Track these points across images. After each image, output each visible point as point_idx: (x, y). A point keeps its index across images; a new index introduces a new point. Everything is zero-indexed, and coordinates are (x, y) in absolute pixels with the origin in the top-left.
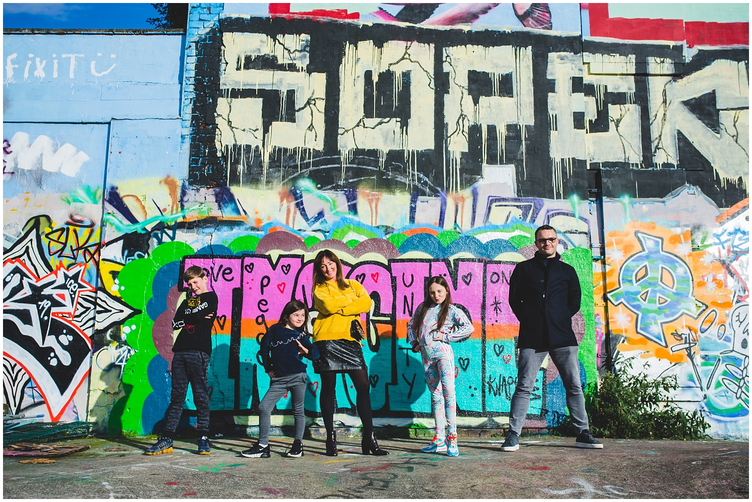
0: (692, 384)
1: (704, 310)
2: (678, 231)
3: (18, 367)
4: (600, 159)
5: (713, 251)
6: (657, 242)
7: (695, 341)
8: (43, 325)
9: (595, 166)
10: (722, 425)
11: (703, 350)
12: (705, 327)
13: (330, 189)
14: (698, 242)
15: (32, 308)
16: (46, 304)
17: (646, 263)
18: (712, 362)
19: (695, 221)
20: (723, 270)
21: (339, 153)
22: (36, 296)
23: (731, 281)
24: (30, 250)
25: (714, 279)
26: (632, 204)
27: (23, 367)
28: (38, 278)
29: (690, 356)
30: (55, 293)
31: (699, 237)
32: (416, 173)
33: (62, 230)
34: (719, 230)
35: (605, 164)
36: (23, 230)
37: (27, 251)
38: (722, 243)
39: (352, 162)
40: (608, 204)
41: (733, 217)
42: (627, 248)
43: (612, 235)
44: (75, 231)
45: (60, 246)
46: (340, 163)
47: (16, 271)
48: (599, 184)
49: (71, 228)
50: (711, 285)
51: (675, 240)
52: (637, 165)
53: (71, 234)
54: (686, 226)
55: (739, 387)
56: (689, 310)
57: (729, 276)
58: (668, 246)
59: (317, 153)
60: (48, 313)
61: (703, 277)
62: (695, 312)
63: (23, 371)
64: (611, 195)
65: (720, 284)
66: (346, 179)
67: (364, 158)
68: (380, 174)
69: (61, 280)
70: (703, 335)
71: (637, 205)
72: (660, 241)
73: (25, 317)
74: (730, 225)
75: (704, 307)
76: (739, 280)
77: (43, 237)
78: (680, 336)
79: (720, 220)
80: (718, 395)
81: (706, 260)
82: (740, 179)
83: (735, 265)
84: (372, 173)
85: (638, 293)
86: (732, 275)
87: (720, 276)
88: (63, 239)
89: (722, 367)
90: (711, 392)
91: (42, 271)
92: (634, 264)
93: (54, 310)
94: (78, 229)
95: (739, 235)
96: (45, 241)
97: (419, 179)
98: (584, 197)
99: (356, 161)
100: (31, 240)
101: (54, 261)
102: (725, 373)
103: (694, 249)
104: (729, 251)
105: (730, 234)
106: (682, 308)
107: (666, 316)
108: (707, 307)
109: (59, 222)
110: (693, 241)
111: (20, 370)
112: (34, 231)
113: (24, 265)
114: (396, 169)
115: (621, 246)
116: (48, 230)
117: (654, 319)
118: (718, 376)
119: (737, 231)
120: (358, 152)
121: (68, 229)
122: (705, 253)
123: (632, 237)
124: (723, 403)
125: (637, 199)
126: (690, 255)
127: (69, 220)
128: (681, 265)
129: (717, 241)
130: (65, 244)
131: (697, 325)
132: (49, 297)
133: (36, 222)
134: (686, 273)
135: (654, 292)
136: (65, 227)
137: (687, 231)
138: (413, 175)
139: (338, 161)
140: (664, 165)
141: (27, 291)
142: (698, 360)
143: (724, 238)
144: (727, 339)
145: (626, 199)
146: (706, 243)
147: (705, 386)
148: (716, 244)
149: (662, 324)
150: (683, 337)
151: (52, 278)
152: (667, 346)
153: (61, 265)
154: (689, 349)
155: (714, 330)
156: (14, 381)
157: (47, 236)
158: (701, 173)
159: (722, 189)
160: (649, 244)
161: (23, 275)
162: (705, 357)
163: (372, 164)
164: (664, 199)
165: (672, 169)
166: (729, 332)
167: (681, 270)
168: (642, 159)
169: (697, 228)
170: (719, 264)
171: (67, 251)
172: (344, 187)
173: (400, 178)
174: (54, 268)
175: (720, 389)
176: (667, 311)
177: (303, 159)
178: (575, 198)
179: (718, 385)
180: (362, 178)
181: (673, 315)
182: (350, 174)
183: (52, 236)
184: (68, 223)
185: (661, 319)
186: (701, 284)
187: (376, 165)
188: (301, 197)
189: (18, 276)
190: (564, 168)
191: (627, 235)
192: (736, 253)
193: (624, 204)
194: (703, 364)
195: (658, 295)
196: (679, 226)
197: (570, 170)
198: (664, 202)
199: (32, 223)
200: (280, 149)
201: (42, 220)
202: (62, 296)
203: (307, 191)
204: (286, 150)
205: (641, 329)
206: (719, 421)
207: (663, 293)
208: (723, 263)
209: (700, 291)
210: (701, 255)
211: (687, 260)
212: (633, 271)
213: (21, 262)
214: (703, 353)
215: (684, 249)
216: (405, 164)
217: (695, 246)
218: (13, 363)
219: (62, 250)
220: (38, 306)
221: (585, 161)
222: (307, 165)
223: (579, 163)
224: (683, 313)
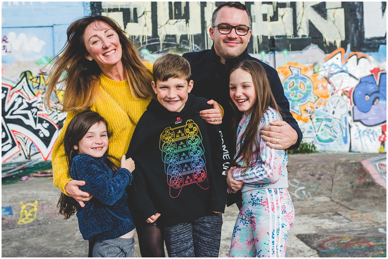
0: (311, 130)
1: (317, 100)
2: (307, 65)
3: (26, 138)
4: (274, 34)
5: (323, 73)
6: (298, 71)
7: (313, 113)
8: (35, 119)
9: (272, 38)
10: (323, 146)
11: (317, 116)
12: (317, 106)
13: (156, 53)
14: (316, 70)
15: (29, 112)
16: (35, 110)
17: (294, 80)
18: (319, 121)
19: (315, 61)
20: (326, 81)
21: (158, 37)
22: (30, 107)
23: (329, 86)
24: (24, 87)
25: (322, 86)
26: (288, 54)
27: (29, 138)
28: (30, 99)
29: (311, 119)
30: (38, 106)
31: (316, 67)
32: (193, 44)
33: (37, 77)
34: (325, 64)
35: (277, 36)
36: (20, 77)
37: (23, 87)
38: (326, 70)
39: (165, 41)
40: (277, 54)
41: (331, 58)
42: (286, 74)
43: (279, 68)
44: (43, 78)
45: (38, 85)
46: (159, 41)
47: (19, 96)
48: (274, 46)
49: (41, 76)
50: (321, 89)
51: (306, 69)
52: (290, 36)
53: (42, 79)
54: (311, 63)
55: (331, 131)
56: (311, 99)
57: (328, 84)
58: (303, 72)
59: (149, 38)
60: (36, 114)
61: (317, 85)
62: (313, 100)
63: (29, 140)
64: (279, 50)
65: (325, 88)
66: (163, 49)
67: (170, 39)
68: (178, 46)
69: (40, 100)
70: (316, 110)
71: (290, 55)
72: (299, 70)
73: (26, 116)
74: (330, 62)
75: (317, 98)
76: (333, 86)
77: (29, 81)
78: (307, 111)
79: (326, 60)
80: (322, 134)
81: (319, 77)
82: (335, 41)
83: (331, 79)
84: (174, 45)
85: (290, 93)
86: (330, 83)
87: (325, 85)
88: (38, 81)
89: (324, 123)
90: (319, 133)
91: (31, 96)
92: (289, 81)
93: (39, 113)
94: (45, 76)
95: (333, 66)
96: (30, 83)
97: (195, 47)
98: (267, 52)
99: (167, 40)
100: (24, 83)
101: (35, 91)
102: (325, 125)
103: (314, 73)
104: (329, 73)
105: (330, 66)
106: (308, 99)
107: (302, 102)
108: (319, 98)
109: (35, 74)
110: (314, 70)
111: (27, 140)
112: (25, 78)
113: (22, 94)
114: (185, 43)
115: (283, 73)
116: (31, 77)
117: (297, 104)
118: (322, 127)
119: (332, 64)
120: (167, 36)
121: (40, 77)
122: (318, 75)
123: (288, 69)
124: (324, 138)
125: (290, 52)
126: (312, 76)
128: (308, 80)
129: (324, 69)
130: (39, 84)
131: (315, 106)
132: (36, 108)
133: (25, 74)
134: (310, 83)
135: (297, 93)
136: (38, 75)
137: (311, 66)
138: (192, 46)
140: (303, 36)
141: (25, 106)
142: (314, 120)
143: (327, 68)
144: (327, 111)
145: (285, 52)
146: (320, 70)
147: (317, 130)
148: (323, 70)
149: (300, 106)
151: (36, 99)
152: (301, 115)
153: (39, 93)
154: (310, 116)
155: (321, 107)
156: (26, 144)
157: (31, 80)
158: (319, 39)
159: (327, 46)
160: (295, 72)
161: (23, 98)
162: (317, 119)
163: (174, 41)
164: (302, 51)
165: (305, 38)
166: (327, 108)
167: (308, 83)
168: (293, 33)
169: (315, 64)
170: (324, 79)
171: (41, 87)
172: (162, 52)
173: (186, 47)
174: (36, 94)
175: (323, 132)
176: (302, 100)
177: (143, 40)
178: (263, 53)
179: (322, 130)
180: (170, 48)
181: (304, 102)
182: (164, 46)
183: (33, 80)
184: (40, 74)
185: (299, 104)
186: (317, 88)
188: (143, 57)
189: (20, 99)
190: (258, 40)
191: (285, 68)
192: (332, 74)
193: (284, 54)
194: (317, 122)
195: (298, 94)
196: (307, 63)
197: (261, 40)
198: (301, 53)
199: (23, 75)
200: (132, 36)
201: (28, 73)
202: (42, 107)
203: (146, 55)
204: (135, 37)
206: (322, 145)
207: (300, 92)
208: (326, 78)
209: (316, 91)
210: (317, 76)
211: (311, 78)
212: (288, 84)
213: (21, 92)
214: (317, 117)
215: (310, 73)
216: (188, 41)
218: (24, 137)
220: (31, 111)
221: (267, 37)
222: (145, 43)
223: (265, 37)
224: (309, 101)
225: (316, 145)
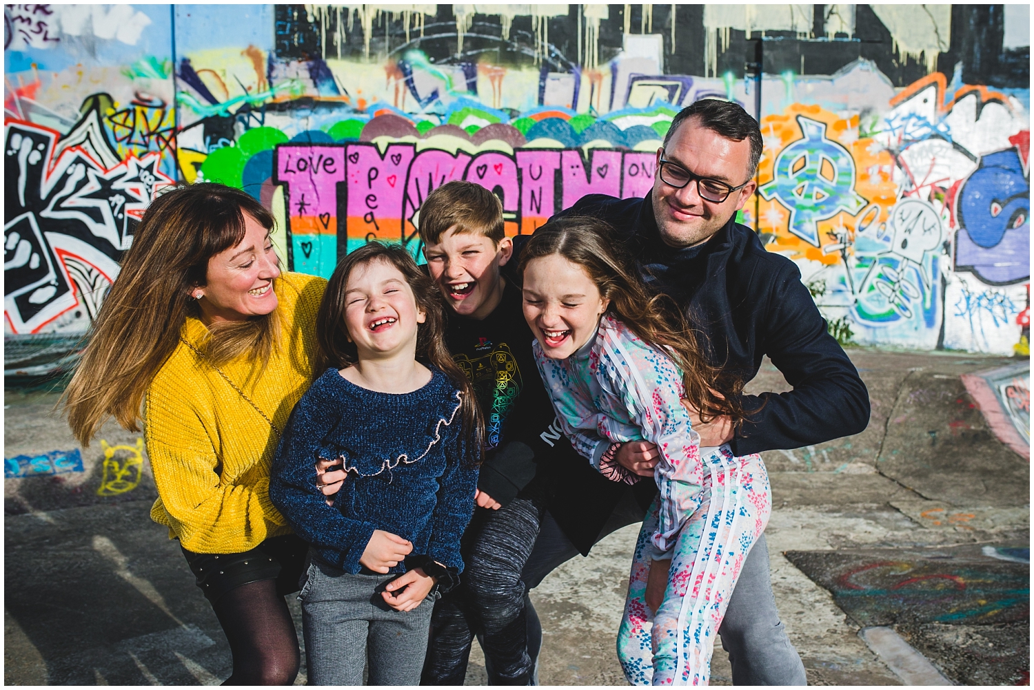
0: (842, 287)
1: (864, 207)
2: (845, 115)
3: (95, 273)
4: (763, 27)
5: (883, 138)
6: (820, 129)
7: (851, 241)
8: (119, 224)
9: (756, 35)
10: (871, 331)
11: (859, 250)
12: (863, 225)
13: (445, 63)
14: (867, 129)
15: (103, 205)
16: (119, 200)
17: (806, 153)
18: (867, 264)
19: (865, 103)
20: (891, 161)
21: (454, 19)
22: (106, 190)
23: (898, 174)
24: (92, 136)
25: (880, 172)
26: (796, 82)
27: (101, 272)
28: (106, 170)
29: (844, 258)
30: (128, 187)
31: (867, 122)
32: (546, 44)
33: (128, 111)
34: (892, 114)
35: (769, 33)
36: (80, 110)
37: (88, 137)
38: (893, 130)
39: (470, 30)
40: (767, 81)
41: (909, 98)
42: (786, 135)
43: (770, 119)
44: (143, 113)
45: (128, 132)
46: (456, 31)
47: (78, 161)
48: (759, 57)
49: (138, 109)
50: (875, 179)
51: (841, 125)
52: (805, 34)
53: (139, 117)
54: (855, 109)
55: (894, 291)
56: (848, 206)
57: (896, 168)
58: (832, 133)
59: (428, 19)
60: (122, 210)
61: (868, 169)
62: (854, 208)
63: (101, 277)
64: (773, 71)
65: (886, 177)
66: (464, 52)
67: (484, 25)
68: (504, 45)
69: (133, 173)
70: (860, 234)
71: (801, 84)
72: (823, 126)
73: (96, 215)
74: (905, 109)
75: (865, 203)
76: (907, 173)
77: (105, 120)
78: (835, 235)
79: (895, 103)
80: (870, 299)
81: (873, 149)
82: (923, 54)
83: (904, 155)
84: (494, 44)
85: (793, 187)
86: (900, 166)
87: (887, 168)
88: (129, 122)
89: (878, 269)
90: (862, 297)
91: (110, 161)
92: (792, 153)
93: (129, 206)
94: (147, 110)
95: (913, 120)
96: (108, 125)
97: (550, 52)
98: (740, 76)
99: (476, 29)
100: (92, 124)
101: (122, 149)
102: (880, 276)
103: (861, 137)
104: (900, 139)
105: (903, 119)
106: (841, 204)
107: (823, 213)
108: (868, 203)
109: (122, 102)
110: (861, 128)
111: (98, 276)
112: (94, 114)
113: (87, 154)
114: (523, 39)
115: (779, 133)
116: (110, 112)
117: (809, 216)
118: (872, 279)
119: (911, 115)
120: (477, 18)
121: (134, 111)
122: (872, 141)
123: (792, 121)
124: (874, 309)
125: (802, 76)
126: (855, 144)
127: (134, 99)
128: (844, 155)
129: (888, 127)
130: (133, 129)
131: (857, 223)
132: (122, 192)
133: (95, 102)
134: (848, 164)
135: (811, 186)
136: (131, 107)
137: (856, 116)
138: (543, 47)
139: (454, 29)
140: (838, 35)
141: (94, 186)
142: (853, 261)
143: (895, 124)
144: (887, 239)
145: (789, 76)
146: (876, 129)
147: (857, 289)
148: (886, 130)
149: (817, 222)
150: (839, 236)
151: (122, 169)
152: (820, 247)
153: (131, 154)
154: (843, 250)
155: (873, 229)
156: (93, 287)
157: (110, 118)
158: (879, 45)
159: (901, 65)
160: (811, 130)
161: (87, 166)
162: (860, 259)
163: (494, 32)
164: (833, 77)
165: (845, 40)
166: (889, 231)
167: (844, 161)
168: (812, 26)
169: (866, 111)
170: (887, 154)
171: (137, 138)
172: (462, 60)
173: (527, 51)
174: (123, 157)
175: (873, 293)
176: (824, 208)
177: (412, 25)
178: (730, 76)
179: (872, 288)
180: (483, 50)
181: (830, 211)
182: (468, 44)
183: (117, 119)
184: (133, 103)
185: (817, 216)
186: (865, 177)
187: (499, 34)
188: (411, 73)
189: (81, 167)
190: (719, 40)
191: (786, 119)
192: (907, 141)
193: (786, 83)
194: (859, 266)
195: (816, 189)
196: (845, 109)
197: (726, 42)
198: (831, 80)
199: (90, 103)
200: (384, 14)
201: (102, 99)
202: (137, 191)
203: (419, 65)
204: (391, 14)
205: (794, 227)
206: (868, 327)
207: (821, 186)
208: (891, 152)
209: (862, 185)
210: (868, 144)
211: (852, 149)
212: (790, 161)
213: (83, 151)
214: (859, 254)
215: (849, 137)
216: (533, 33)
217: (862, 133)
218: (89, 268)
219: (131, 136)
220: (110, 202)
221: (744, 32)
222: (417, 34)
223: (736, 34)
224: (841, 210)
225: (851, 328)
